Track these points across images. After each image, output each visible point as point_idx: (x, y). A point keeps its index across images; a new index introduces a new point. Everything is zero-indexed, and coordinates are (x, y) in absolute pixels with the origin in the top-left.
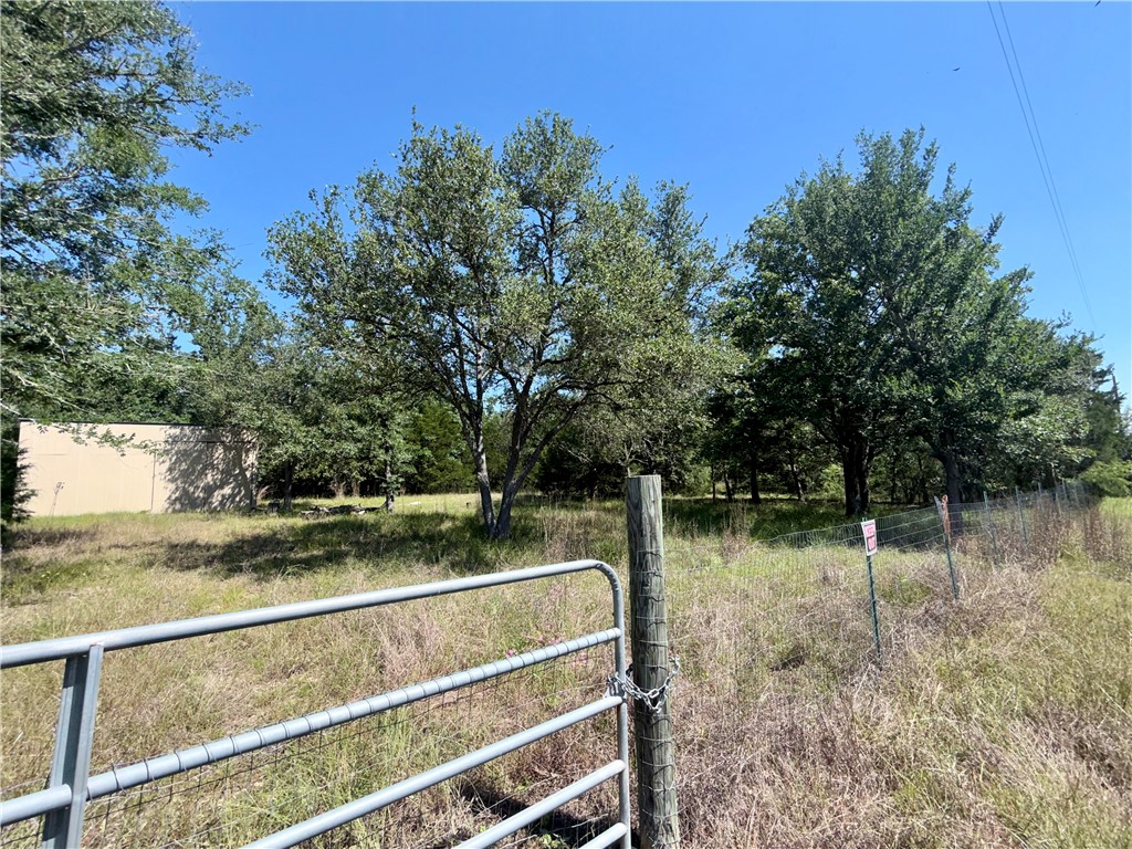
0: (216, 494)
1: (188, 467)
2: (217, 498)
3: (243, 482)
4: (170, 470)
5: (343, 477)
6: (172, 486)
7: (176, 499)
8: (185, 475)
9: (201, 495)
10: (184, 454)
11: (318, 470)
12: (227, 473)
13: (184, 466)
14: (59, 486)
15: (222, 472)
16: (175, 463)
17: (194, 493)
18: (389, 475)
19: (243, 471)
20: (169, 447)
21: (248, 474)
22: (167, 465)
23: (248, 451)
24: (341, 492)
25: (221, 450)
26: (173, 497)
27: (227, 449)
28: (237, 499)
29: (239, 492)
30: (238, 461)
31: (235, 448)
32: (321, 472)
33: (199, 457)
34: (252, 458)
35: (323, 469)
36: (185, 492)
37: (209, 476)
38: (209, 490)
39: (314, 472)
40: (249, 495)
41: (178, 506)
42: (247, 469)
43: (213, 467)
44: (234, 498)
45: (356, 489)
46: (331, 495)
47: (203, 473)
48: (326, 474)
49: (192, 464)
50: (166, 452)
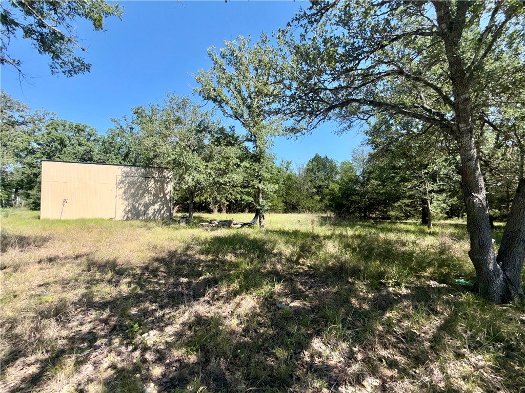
0: (150, 208)
1: (135, 192)
2: (151, 211)
3: (166, 202)
4: (125, 193)
5: (216, 202)
6: (126, 203)
7: (129, 211)
8: (134, 196)
9: (143, 209)
10: (133, 183)
11: (204, 198)
12: (156, 195)
13: (132, 191)
14: (65, 201)
15: (154, 195)
16: (127, 189)
17: (138, 207)
19: (165, 195)
20: (124, 179)
21: (168, 197)
22: (123, 190)
23: (167, 183)
24: (216, 210)
25: (152, 182)
26: (127, 209)
27: (156, 181)
28: (162, 212)
29: (163, 208)
30: (162, 189)
31: (161, 181)
32: (206, 199)
33: (141, 185)
34: (169, 188)
35: (206, 197)
36: (134, 207)
37: (147, 197)
38: (147, 206)
39: (202, 198)
40: (169, 210)
41: (130, 215)
42: (167, 194)
43: (149, 192)
44: (160, 212)
45: (224, 209)
46: (210, 211)
47: (142, 195)
48: (208, 200)
49: (137, 189)
50: (122, 182)
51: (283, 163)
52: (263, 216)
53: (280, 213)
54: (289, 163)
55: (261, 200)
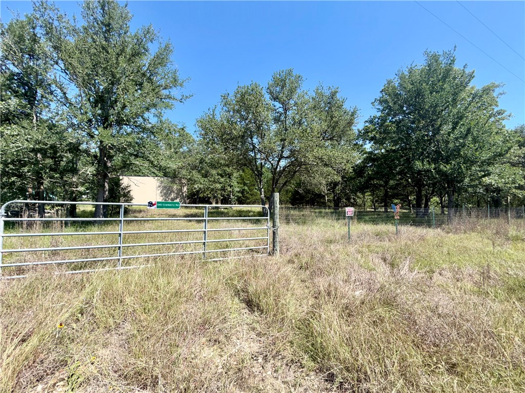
3: (183, 198)
4: (161, 192)
5: (215, 197)
6: (162, 198)
8: (165, 194)
10: (165, 187)
12: (178, 194)
13: (165, 191)
15: (176, 194)
16: (162, 190)
18: (231, 196)
19: (183, 193)
21: (184, 195)
22: (160, 191)
23: (184, 186)
24: (214, 203)
25: (176, 186)
29: (182, 201)
30: (181, 190)
31: (180, 185)
32: (207, 195)
33: (169, 188)
34: (185, 189)
35: (208, 194)
37: (172, 195)
38: (172, 200)
39: (205, 195)
40: (185, 202)
43: (173, 192)
46: (211, 203)
47: (170, 194)
48: (209, 196)
49: (167, 191)
50: (159, 186)
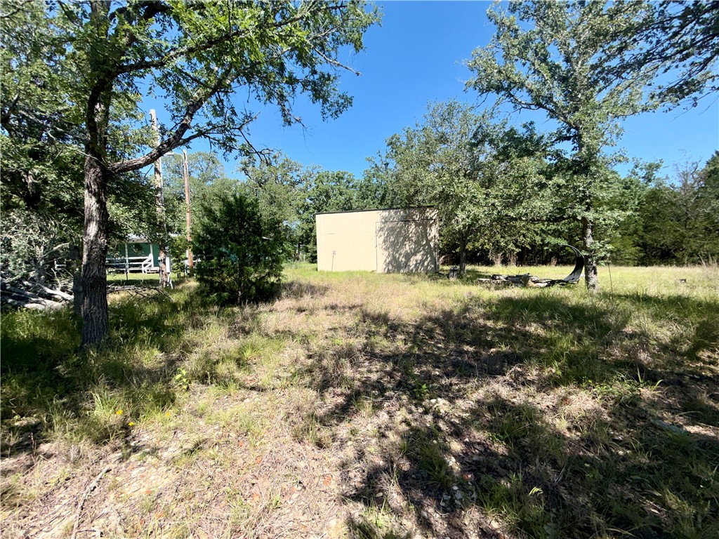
0: (412, 259)
1: (395, 239)
2: (412, 263)
3: (429, 251)
4: (384, 241)
5: (498, 248)
6: (386, 253)
7: (390, 262)
8: (393, 245)
9: (403, 260)
10: (392, 230)
11: (480, 243)
12: (417, 243)
13: (392, 239)
14: (334, 253)
15: (415, 243)
16: (387, 237)
17: (399, 258)
19: (428, 242)
20: (383, 225)
21: (432, 244)
22: (383, 238)
23: (431, 225)
24: (498, 262)
25: (413, 226)
26: (387, 261)
27: (417, 225)
28: (426, 264)
29: (427, 258)
30: (424, 234)
31: (423, 225)
32: (482, 245)
33: (400, 232)
34: (433, 232)
35: (482, 242)
36: (394, 258)
37: (407, 246)
38: (408, 257)
39: (477, 244)
40: (434, 261)
41: (390, 267)
42: (431, 241)
43: (410, 240)
44: (423, 263)
45: (513, 259)
46: (490, 263)
47: (403, 244)
48: (487, 246)
49: (397, 237)
50: (381, 229)
51: (637, 170)
52: (594, 269)
53: (627, 265)
54: (652, 168)
55: (589, 241)
